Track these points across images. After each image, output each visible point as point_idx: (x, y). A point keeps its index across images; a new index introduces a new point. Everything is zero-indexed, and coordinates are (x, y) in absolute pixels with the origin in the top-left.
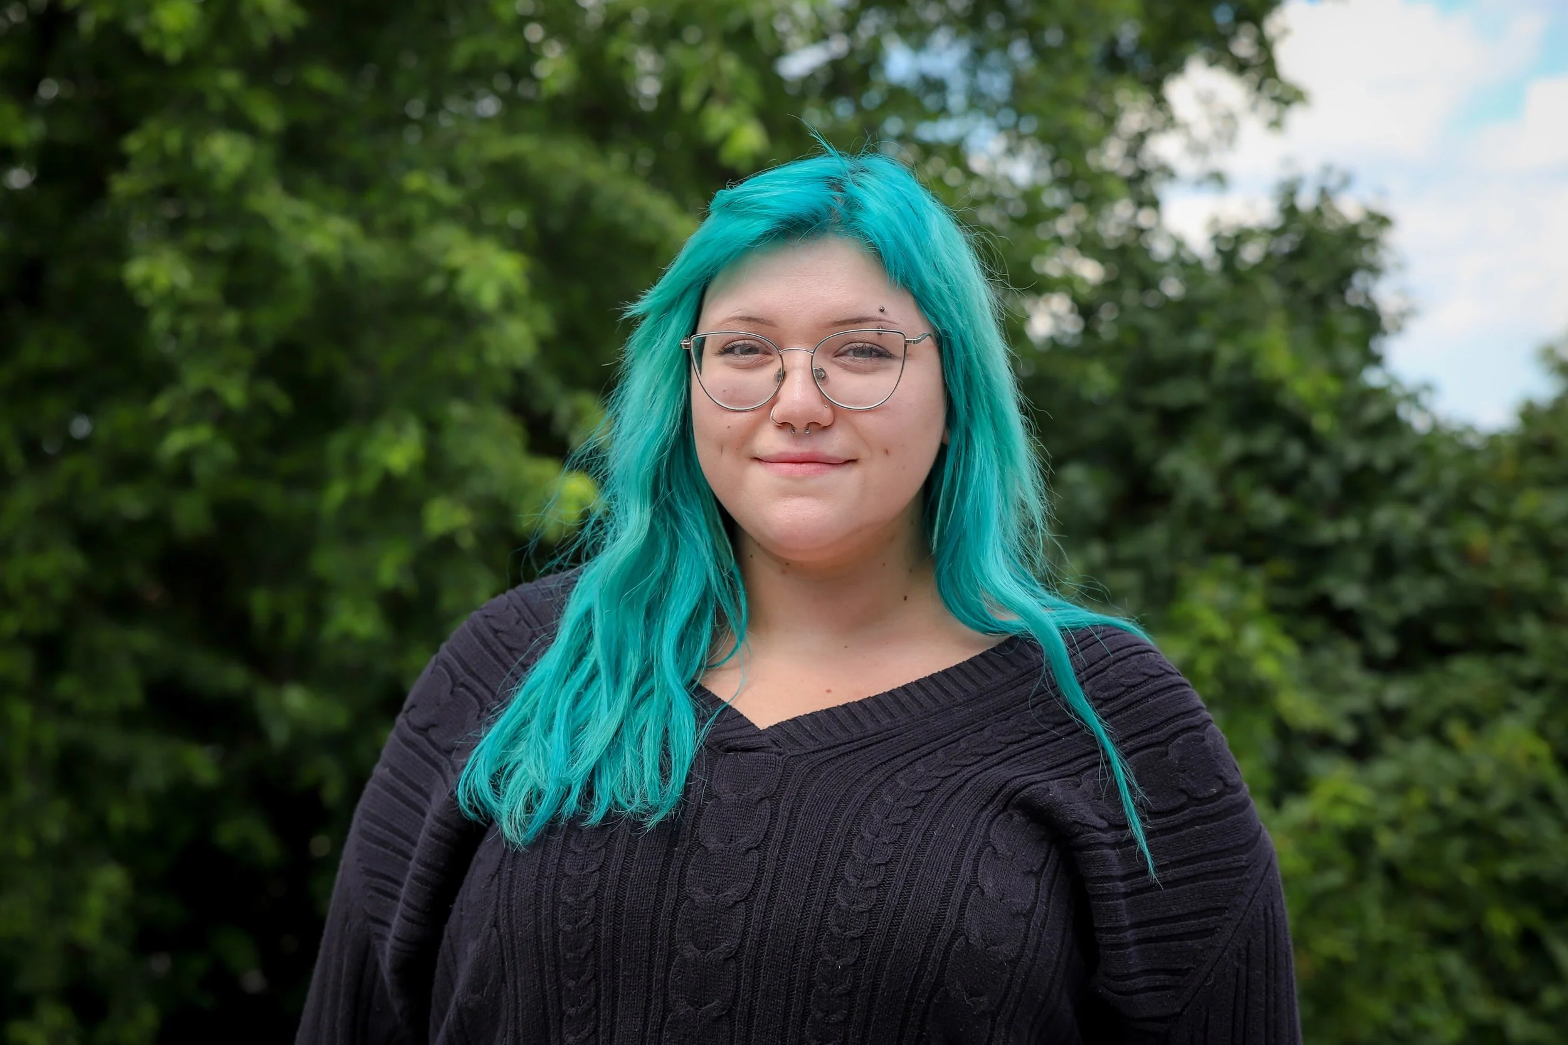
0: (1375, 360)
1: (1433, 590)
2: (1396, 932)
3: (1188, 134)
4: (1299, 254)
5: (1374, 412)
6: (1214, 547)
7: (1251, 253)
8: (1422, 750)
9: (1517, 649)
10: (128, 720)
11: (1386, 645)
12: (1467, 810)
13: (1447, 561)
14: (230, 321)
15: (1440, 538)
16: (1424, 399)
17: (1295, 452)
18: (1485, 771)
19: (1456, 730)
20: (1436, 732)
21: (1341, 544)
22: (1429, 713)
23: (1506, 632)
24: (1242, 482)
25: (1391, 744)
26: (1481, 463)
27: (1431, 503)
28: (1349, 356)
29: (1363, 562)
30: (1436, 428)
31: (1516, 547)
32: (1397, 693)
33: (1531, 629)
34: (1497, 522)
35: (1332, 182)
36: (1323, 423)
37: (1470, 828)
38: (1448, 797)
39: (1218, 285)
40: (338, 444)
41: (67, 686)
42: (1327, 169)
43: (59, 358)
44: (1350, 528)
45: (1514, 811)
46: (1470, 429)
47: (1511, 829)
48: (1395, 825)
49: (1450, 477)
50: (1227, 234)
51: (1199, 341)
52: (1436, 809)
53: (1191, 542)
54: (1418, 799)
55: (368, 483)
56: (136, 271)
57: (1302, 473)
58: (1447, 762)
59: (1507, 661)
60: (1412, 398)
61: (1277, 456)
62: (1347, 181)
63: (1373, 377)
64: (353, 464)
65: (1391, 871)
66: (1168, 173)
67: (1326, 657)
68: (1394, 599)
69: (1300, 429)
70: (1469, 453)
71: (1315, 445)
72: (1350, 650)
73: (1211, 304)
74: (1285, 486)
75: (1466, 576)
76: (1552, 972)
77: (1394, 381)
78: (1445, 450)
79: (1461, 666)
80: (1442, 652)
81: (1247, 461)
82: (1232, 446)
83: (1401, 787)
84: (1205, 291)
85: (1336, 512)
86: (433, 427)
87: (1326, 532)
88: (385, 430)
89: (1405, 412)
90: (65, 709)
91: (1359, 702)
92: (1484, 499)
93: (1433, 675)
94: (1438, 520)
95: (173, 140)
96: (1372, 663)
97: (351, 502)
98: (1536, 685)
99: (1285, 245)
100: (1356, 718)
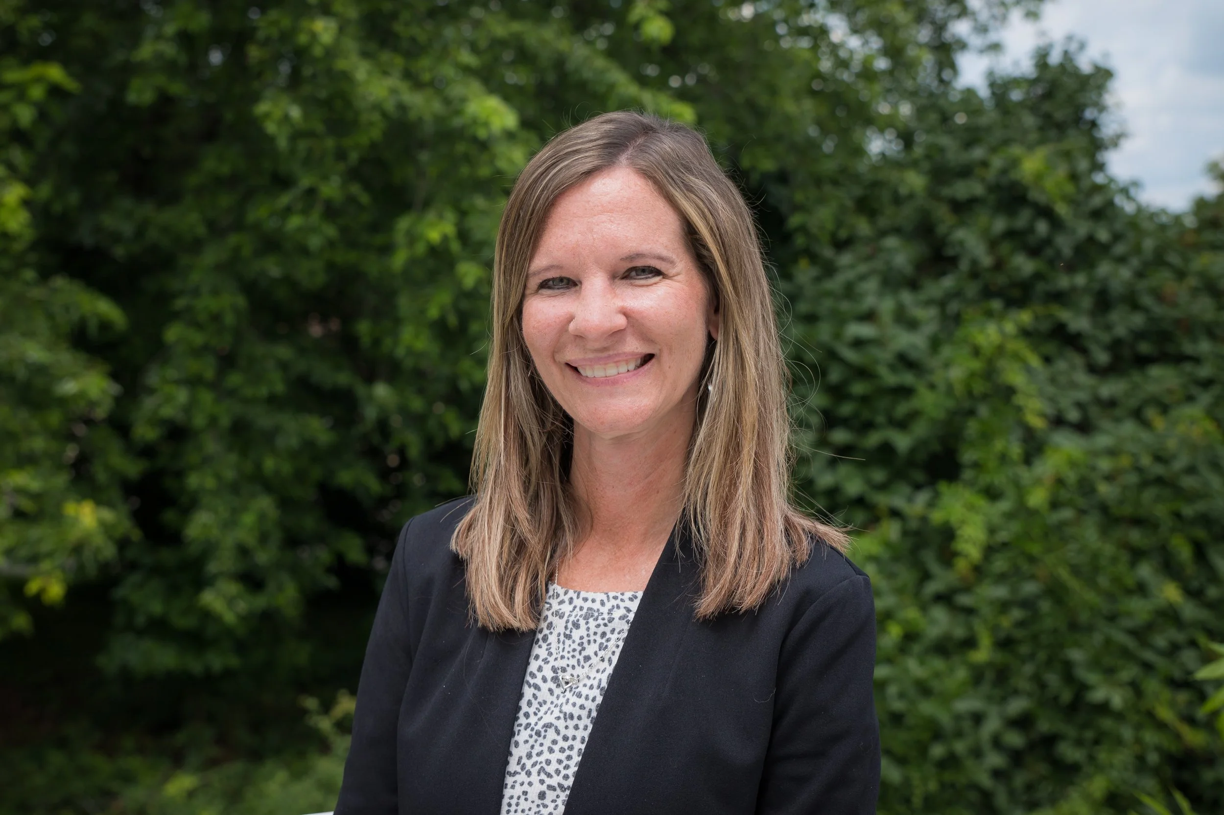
0: (1099, 167)
1: (1138, 320)
2: (1108, 549)
3: (975, 20)
4: (1048, 95)
5: (1097, 201)
6: (988, 293)
7: (1016, 95)
8: (1129, 428)
9: (1196, 360)
10: (273, 401)
11: (1102, 358)
12: (1159, 470)
13: (1147, 300)
14: (330, 143)
15: (1142, 285)
16: (1133, 192)
17: (1042, 227)
18: (1172, 444)
19: (1151, 413)
20: (1138, 415)
21: (1074, 289)
22: (1133, 403)
23: (1188, 348)
24: (1005, 248)
25: (1106, 424)
26: (1172, 234)
27: (1135, 262)
28: (1083, 165)
29: (1087, 302)
30: (1140, 210)
31: (1195, 292)
32: (1109, 389)
33: (1204, 346)
34: (1181, 275)
35: (1073, 47)
36: (1062, 209)
37: (1159, 481)
38: (1146, 461)
39: (990, 116)
40: (403, 224)
41: (234, 379)
42: (1070, 38)
43: (225, 169)
44: (1080, 279)
45: (1191, 470)
46: (1164, 211)
47: (1188, 482)
48: (1110, 478)
49: (1149, 244)
50: (999, 82)
51: (978, 153)
52: (1139, 469)
53: (972, 289)
54: (1125, 461)
55: (420, 249)
56: (262, 108)
57: (1048, 242)
58: (1145, 436)
59: (1188, 367)
60: (1125, 191)
61: (1031, 230)
62: (1082, 46)
63: (1099, 178)
64: (412, 238)
65: (1104, 508)
66: (962, 45)
67: (1061, 365)
68: (1108, 327)
69: (1046, 212)
70: (1163, 227)
71: (1056, 223)
72: (1078, 360)
73: (988, 129)
74: (1034, 252)
75: (1158, 310)
76: (1213, 577)
77: (1111, 180)
78: (1146, 225)
79: (1155, 371)
80: (1142, 362)
81: (1011, 234)
82: (1000, 225)
83: (1112, 453)
84: (983, 121)
85: (1071, 268)
86: (463, 214)
87: (1063, 282)
88: (431, 216)
89: (1119, 200)
90: (232, 393)
91: (1082, 396)
92: (1174, 258)
93: (1137, 377)
94: (1140, 275)
95: (286, 22)
96: (1093, 369)
97: (413, 262)
98: (1206, 384)
99: (1039, 90)
100: (1079, 405)
